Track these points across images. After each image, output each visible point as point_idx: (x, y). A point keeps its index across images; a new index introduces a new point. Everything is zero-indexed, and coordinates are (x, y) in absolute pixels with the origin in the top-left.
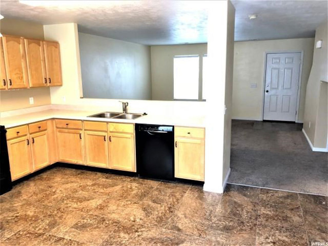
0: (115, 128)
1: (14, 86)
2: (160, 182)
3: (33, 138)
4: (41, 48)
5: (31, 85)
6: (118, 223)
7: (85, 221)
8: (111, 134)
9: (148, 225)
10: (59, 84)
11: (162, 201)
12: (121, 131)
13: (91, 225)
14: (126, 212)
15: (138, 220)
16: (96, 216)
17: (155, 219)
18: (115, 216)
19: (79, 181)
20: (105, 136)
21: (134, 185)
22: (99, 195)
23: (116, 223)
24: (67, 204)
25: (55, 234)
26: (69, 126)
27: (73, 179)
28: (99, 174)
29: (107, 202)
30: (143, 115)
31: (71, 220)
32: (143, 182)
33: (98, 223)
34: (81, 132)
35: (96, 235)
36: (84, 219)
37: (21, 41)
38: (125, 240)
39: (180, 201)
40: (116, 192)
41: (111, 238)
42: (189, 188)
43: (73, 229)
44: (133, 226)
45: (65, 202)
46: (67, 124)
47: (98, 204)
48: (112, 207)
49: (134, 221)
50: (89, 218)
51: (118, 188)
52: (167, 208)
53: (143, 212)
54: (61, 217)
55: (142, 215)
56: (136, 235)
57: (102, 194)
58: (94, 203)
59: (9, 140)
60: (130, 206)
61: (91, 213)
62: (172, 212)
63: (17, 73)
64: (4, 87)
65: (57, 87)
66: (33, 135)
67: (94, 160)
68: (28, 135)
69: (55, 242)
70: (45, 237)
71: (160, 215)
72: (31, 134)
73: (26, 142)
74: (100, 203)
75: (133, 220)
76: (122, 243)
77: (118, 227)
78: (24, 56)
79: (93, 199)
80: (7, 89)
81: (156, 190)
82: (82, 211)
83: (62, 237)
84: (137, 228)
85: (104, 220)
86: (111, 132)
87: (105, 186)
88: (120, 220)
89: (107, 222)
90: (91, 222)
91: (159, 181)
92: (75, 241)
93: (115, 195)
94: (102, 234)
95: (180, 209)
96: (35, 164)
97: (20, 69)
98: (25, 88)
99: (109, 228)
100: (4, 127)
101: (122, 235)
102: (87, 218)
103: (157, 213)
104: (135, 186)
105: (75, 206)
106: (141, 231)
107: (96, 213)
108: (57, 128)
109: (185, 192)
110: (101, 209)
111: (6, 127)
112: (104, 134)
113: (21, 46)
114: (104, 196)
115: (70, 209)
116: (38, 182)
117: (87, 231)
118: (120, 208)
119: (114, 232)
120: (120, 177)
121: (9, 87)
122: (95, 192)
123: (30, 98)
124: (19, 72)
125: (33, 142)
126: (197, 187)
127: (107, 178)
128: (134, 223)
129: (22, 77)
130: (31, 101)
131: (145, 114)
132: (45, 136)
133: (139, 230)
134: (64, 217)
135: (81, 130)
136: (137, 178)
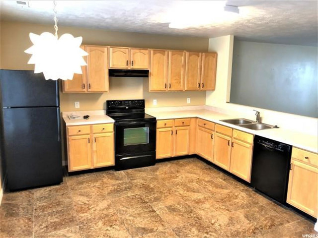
0: (237, 135)
1: (172, 89)
2: (270, 202)
3: (176, 131)
4: (199, 59)
5: (186, 89)
6: (199, 219)
7: (179, 206)
8: (234, 140)
9: (221, 232)
10: (213, 89)
11: (255, 219)
12: (242, 139)
13: (180, 211)
14: (213, 214)
15: (217, 225)
16: (189, 206)
17: (232, 231)
18: (202, 213)
19: (201, 174)
20: (229, 141)
21: (244, 194)
22: (205, 191)
23: (198, 218)
24: (178, 188)
25: (153, 207)
26: (206, 126)
27: (198, 171)
28: (221, 174)
29: (206, 199)
30: (274, 127)
31: (170, 201)
32: (253, 195)
33: (185, 212)
34: (213, 133)
35: (176, 220)
36: (179, 204)
37: (184, 54)
38: (193, 235)
39: (273, 228)
40: (221, 194)
41: (183, 228)
42: (298, 219)
43: (166, 209)
44: (209, 227)
45: (178, 187)
46: (205, 124)
47: (198, 198)
48: (207, 205)
49: (213, 224)
50: (183, 205)
51: (226, 191)
52: (253, 228)
53: (228, 220)
54: (165, 196)
55: (225, 222)
56: (204, 236)
57: (208, 191)
58: (196, 196)
59: (158, 128)
60: (221, 210)
61: (187, 202)
62: (254, 233)
63: (177, 79)
64: (165, 89)
65: (211, 91)
66: (177, 128)
67: (219, 160)
68: (174, 127)
69: (149, 211)
70: (146, 205)
71: (240, 230)
72: (176, 127)
73: (171, 132)
74: (201, 198)
75: (213, 222)
76: (188, 235)
77: (196, 223)
78: (184, 66)
79: (199, 192)
80: (167, 91)
81: (258, 207)
82: (183, 198)
83: (155, 210)
84: (210, 231)
85: (191, 212)
86: (235, 138)
87: (217, 186)
88: (203, 217)
89: (192, 215)
90: (181, 209)
91: (271, 200)
92: (160, 217)
93: (218, 196)
94: (181, 222)
95: (265, 235)
96: (176, 150)
97: (179, 76)
98: (181, 91)
99: (189, 220)
100: (155, 118)
101: (194, 229)
102: (181, 205)
103: (239, 227)
104: (242, 195)
105: (181, 192)
106: (211, 235)
107: (190, 205)
108: (199, 126)
109: (289, 222)
110: (197, 203)
111: (157, 119)
112: (229, 139)
113: (183, 58)
114: (208, 194)
115: (177, 193)
116: (174, 165)
117: (173, 214)
118: (212, 208)
119: (190, 225)
120: (236, 183)
121: (169, 89)
122: (205, 188)
123: (188, 99)
124: (178, 78)
125: (176, 134)
126: (309, 222)
127: (224, 180)
128: (211, 225)
129: (180, 82)
130: (189, 101)
131: (276, 127)
132: (188, 130)
133: (210, 233)
134: (168, 197)
135: (214, 131)
136: (251, 189)
